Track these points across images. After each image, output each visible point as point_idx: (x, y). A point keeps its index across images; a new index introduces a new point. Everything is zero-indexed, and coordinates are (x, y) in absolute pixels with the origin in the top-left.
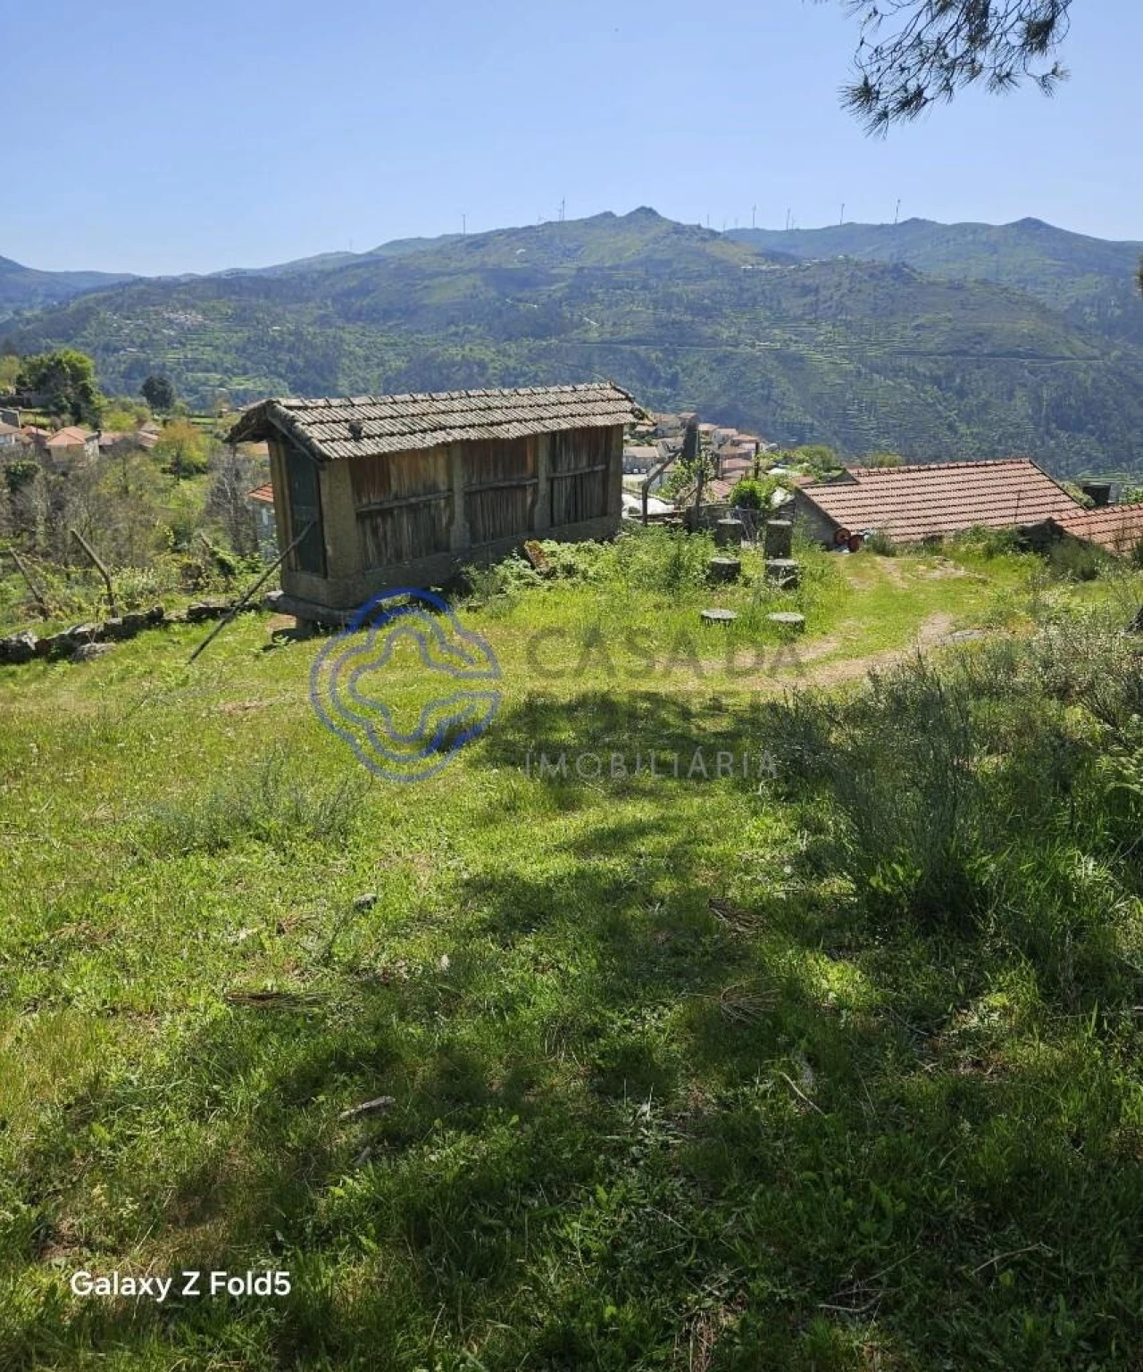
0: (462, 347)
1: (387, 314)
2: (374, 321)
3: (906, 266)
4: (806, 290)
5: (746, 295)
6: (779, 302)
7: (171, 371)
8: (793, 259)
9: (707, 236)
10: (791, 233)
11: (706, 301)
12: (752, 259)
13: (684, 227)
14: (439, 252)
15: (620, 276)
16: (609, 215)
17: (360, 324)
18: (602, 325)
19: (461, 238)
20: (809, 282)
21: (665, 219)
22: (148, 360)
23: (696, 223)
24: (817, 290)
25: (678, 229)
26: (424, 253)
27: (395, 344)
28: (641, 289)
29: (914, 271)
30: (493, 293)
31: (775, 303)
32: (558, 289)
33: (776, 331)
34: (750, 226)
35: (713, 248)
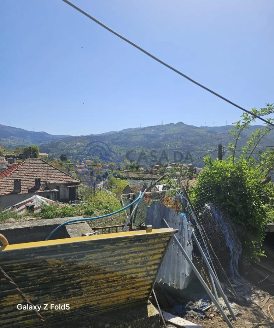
0: (138, 150)
1: (122, 143)
2: (119, 145)
3: (243, 134)
4: (219, 139)
5: (204, 140)
6: (212, 142)
7: (74, 155)
8: (215, 133)
9: (195, 128)
10: (214, 127)
11: (195, 141)
12: (206, 133)
13: (190, 126)
14: (135, 131)
15: (175, 136)
16: (173, 123)
17: (116, 145)
18: (170, 146)
19: (140, 128)
20: (219, 137)
21: (185, 124)
22: (69, 152)
23: (192, 125)
24: (221, 139)
25: (188, 126)
26: (132, 131)
27: (124, 150)
28: (180, 138)
29: (245, 135)
30: (146, 139)
31: (211, 142)
32: (161, 138)
33: (212, 148)
34: (205, 126)
35: (196, 130)
